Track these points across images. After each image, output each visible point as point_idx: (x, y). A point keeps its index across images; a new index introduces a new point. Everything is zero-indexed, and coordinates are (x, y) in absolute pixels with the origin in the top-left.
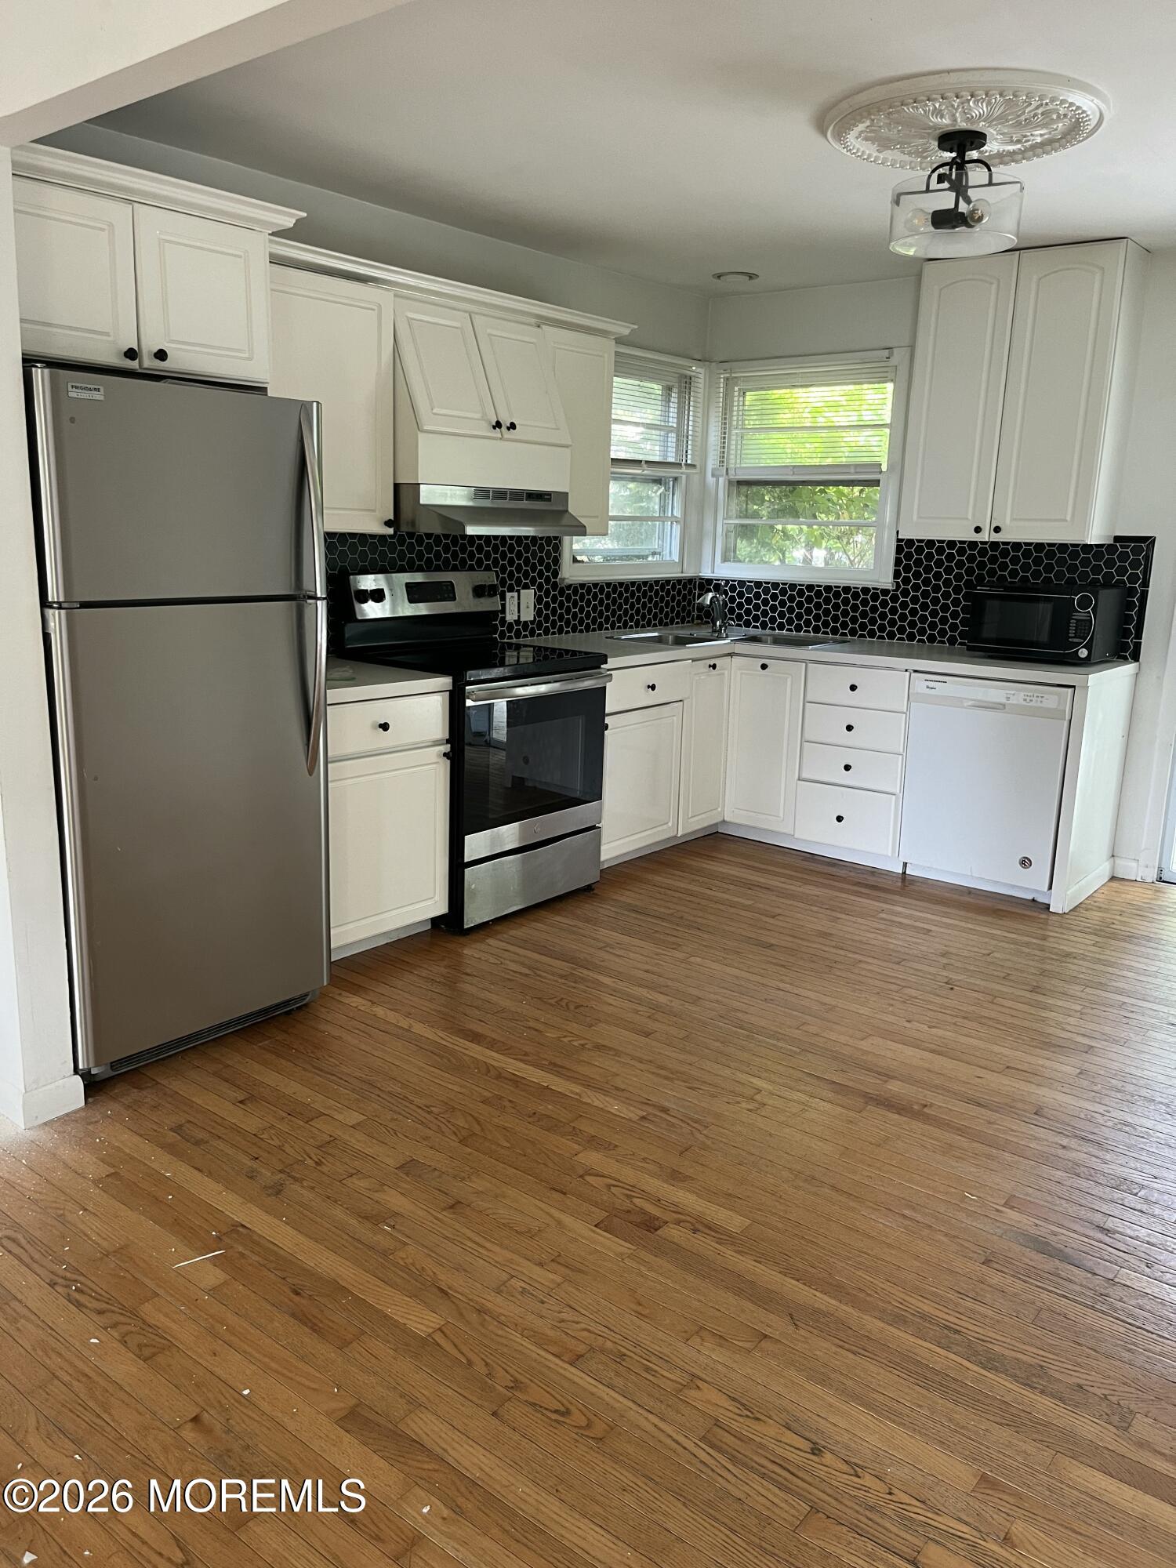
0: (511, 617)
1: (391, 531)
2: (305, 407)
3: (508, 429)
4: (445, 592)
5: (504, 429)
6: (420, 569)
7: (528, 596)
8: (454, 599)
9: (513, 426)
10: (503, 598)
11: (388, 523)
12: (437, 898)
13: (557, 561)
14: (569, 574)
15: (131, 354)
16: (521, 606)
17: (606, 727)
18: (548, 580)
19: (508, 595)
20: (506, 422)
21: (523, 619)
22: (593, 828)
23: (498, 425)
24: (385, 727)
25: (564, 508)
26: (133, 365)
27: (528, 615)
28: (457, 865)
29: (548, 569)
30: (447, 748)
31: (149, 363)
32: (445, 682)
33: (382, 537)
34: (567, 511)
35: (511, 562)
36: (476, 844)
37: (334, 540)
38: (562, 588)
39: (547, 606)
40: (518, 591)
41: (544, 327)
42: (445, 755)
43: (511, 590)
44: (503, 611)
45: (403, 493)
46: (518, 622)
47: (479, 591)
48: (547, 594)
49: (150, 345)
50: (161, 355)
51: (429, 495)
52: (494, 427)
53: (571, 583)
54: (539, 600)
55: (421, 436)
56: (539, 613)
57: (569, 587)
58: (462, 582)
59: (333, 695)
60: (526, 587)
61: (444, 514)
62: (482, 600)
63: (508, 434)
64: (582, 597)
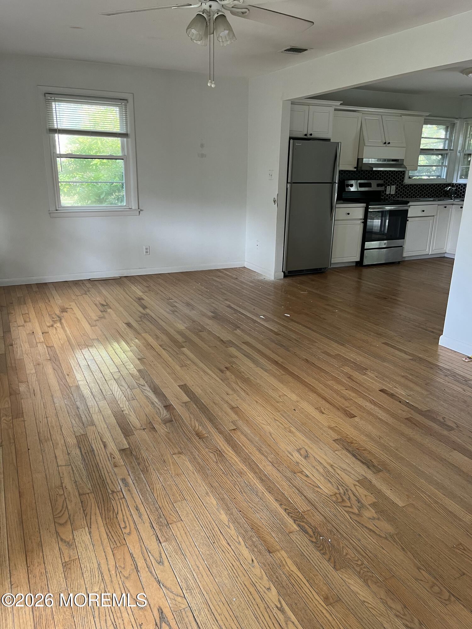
0: (388, 193)
1: (356, 170)
2: (338, 144)
3: (388, 144)
4: (369, 185)
5: (387, 144)
6: (363, 179)
7: (394, 187)
8: (371, 187)
9: (389, 143)
10: (386, 187)
11: (355, 168)
12: (357, 257)
13: (403, 178)
14: (407, 181)
15: (306, 135)
16: (391, 190)
17: (408, 220)
18: (400, 183)
19: (388, 187)
20: (387, 142)
21: (391, 193)
22: (402, 246)
23: (385, 143)
24: (349, 214)
25: (402, 163)
26: (306, 137)
27: (393, 192)
28: (363, 249)
29: (400, 180)
30: (363, 221)
31: (309, 136)
32: (364, 205)
33: (354, 171)
34: (403, 164)
35: (389, 178)
36: (368, 245)
37: (341, 172)
38: (404, 186)
39: (399, 190)
40: (391, 186)
41: (402, 116)
42: (363, 222)
43: (389, 185)
44: (386, 190)
45: (359, 160)
46: (390, 194)
47: (378, 185)
48: (400, 187)
49: (310, 132)
50: (311, 135)
51: (365, 161)
52: (384, 144)
53: (407, 184)
54: (397, 188)
55: (365, 147)
56: (396, 192)
57: (406, 185)
58: (374, 183)
59: (338, 206)
60: (393, 185)
61: (370, 165)
62: (379, 187)
63: (388, 145)
64: (410, 188)
